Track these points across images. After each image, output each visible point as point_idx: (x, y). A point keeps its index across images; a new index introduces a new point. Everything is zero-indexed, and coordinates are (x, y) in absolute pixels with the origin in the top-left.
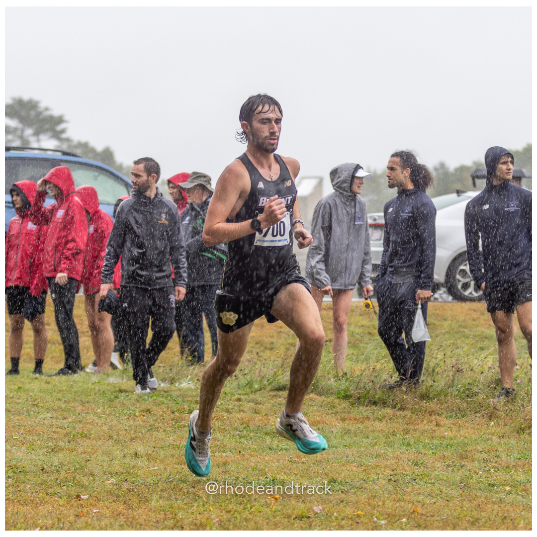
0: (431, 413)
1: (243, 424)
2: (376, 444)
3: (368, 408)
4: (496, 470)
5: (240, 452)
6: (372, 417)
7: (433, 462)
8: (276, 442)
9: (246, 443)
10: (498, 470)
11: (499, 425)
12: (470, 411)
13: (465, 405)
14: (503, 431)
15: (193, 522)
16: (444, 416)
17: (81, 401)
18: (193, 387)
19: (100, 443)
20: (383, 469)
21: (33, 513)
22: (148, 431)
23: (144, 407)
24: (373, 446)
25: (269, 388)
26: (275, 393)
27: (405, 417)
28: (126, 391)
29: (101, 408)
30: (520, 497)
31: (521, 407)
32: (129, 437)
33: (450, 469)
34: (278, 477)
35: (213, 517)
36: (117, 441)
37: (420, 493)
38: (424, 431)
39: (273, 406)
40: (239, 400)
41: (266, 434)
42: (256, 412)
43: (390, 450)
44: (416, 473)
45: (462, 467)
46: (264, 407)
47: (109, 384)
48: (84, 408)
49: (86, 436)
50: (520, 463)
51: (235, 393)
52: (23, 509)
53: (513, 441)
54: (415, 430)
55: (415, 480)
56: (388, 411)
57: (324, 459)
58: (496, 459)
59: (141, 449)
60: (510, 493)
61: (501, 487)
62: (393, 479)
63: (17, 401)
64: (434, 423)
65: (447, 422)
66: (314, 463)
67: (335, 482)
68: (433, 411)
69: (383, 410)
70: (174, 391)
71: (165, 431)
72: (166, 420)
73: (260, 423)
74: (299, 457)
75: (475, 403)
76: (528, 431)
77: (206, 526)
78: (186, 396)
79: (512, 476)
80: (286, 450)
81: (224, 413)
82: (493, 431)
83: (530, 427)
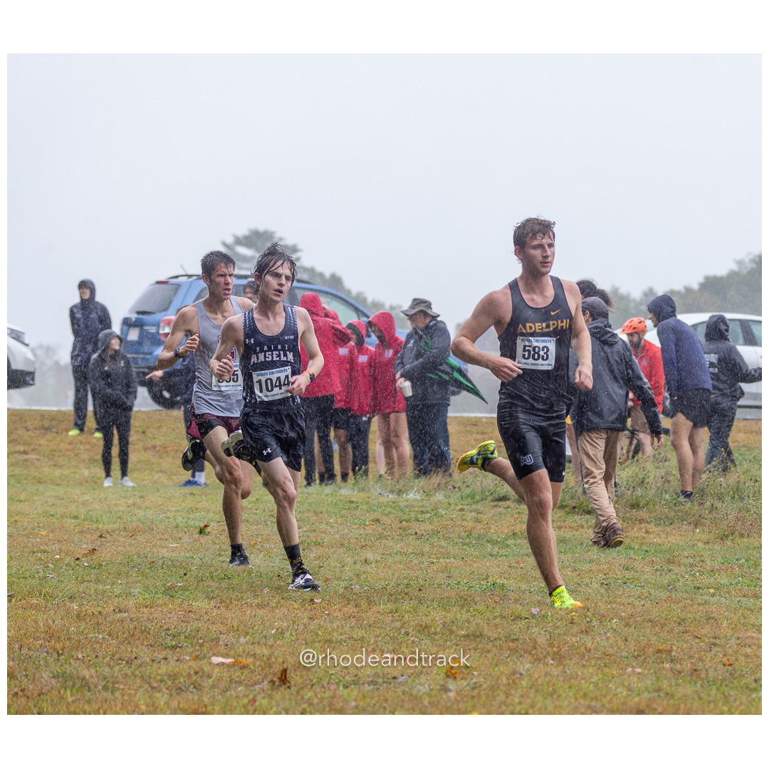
0: (641, 521)
1: (465, 532)
2: (589, 550)
4: (701, 573)
5: (463, 558)
7: (642, 567)
8: (496, 549)
9: (468, 550)
10: (703, 574)
11: (704, 532)
12: (677, 519)
13: (673, 514)
14: (708, 538)
15: (418, 624)
16: (653, 524)
17: (315, 512)
18: (419, 499)
19: (332, 551)
20: (596, 574)
21: (269, 616)
22: (377, 539)
23: (374, 516)
25: (490, 498)
26: (495, 503)
28: (357, 503)
29: (334, 518)
30: (724, 599)
31: (725, 515)
32: (360, 544)
33: (659, 573)
34: (498, 581)
35: (437, 619)
36: (348, 549)
37: (630, 596)
39: (494, 515)
40: (462, 510)
41: (488, 541)
42: (478, 521)
44: (627, 577)
45: (670, 571)
46: (485, 517)
47: (341, 496)
48: (317, 518)
49: (319, 544)
50: (723, 567)
51: (458, 504)
52: (261, 612)
53: (717, 547)
55: (625, 583)
58: (701, 563)
59: (370, 556)
60: (713, 595)
61: (706, 590)
62: (605, 583)
63: (255, 511)
64: (644, 530)
65: (656, 530)
68: (643, 519)
70: (402, 502)
71: (393, 539)
72: (394, 529)
73: (482, 531)
74: (518, 562)
75: (682, 512)
76: (730, 538)
77: (431, 627)
78: (413, 506)
79: (715, 579)
80: (506, 556)
81: (449, 522)
82: (698, 537)
83: (732, 534)
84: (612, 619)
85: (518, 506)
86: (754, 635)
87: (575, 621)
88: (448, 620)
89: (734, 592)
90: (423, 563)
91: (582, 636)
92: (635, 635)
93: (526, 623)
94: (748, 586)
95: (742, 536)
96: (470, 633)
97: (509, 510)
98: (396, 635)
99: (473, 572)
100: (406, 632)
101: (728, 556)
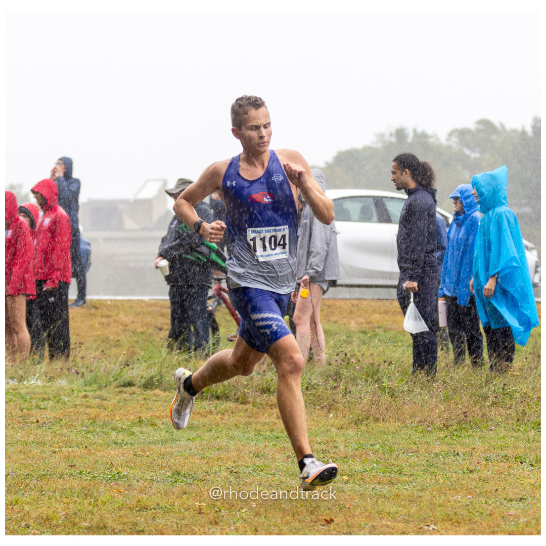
0: (272, 406)
1: (89, 420)
2: (218, 437)
3: (211, 402)
4: (334, 460)
5: (86, 447)
6: (214, 411)
7: (273, 454)
8: (121, 437)
9: (92, 438)
10: (337, 460)
11: (337, 417)
12: (309, 404)
14: (341, 423)
15: (39, 516)
18: (39, 383)
20: (225, 461)
24: (216, 439)
25: (115, 384)
26: (120, 389)
27: (246, 410)
30: (357, 487)
31: (359, 399)
33: (290, 460)
35: (58, 510)
38: (265, 423)
39: (119, 402)
40: (86, 396)
41: (113, 429)
42: (102, 408)
43: (232, 443)
44: (257, 464)
46: (110, 403)
50: (357, 453)
51: (81, 390)
53: (351, 432)
54: (256, 423)
55: (256, 471)
56: (231, 405)
57: (168, 453)
58: (334, 450)
60: (347, 482)
62: (235, 471)
64: (275, 416)
66: (158, 457)
67: (178, 474)
69: (225, 404)
70: (23, 389)
72: (14, 417)
73: (106, 418)
74: (143, 451)
75: (315, 396)
76: (365, 422)
77: (52, 519)
78: (34, 393)
79: (349, 466)
80: (131, 444)
81: (71, 409)
82: (332, 423)
83: (367, 419)
84: (242, 508)
85: (145, 392)
86: (389, 523)
87: (203, 511)
88: (71, 512)
89: (368, 479)
90: (45, 452)
91: (210, 527)
92: (266, 524)
93: (152, 514)
94: (383, 473)
95: (377, 420)
96: (94, 525)
97: (135, 396)
98: (16, 527)
99: (97, 461)
100: (26, 525)
101: (362, 442)
